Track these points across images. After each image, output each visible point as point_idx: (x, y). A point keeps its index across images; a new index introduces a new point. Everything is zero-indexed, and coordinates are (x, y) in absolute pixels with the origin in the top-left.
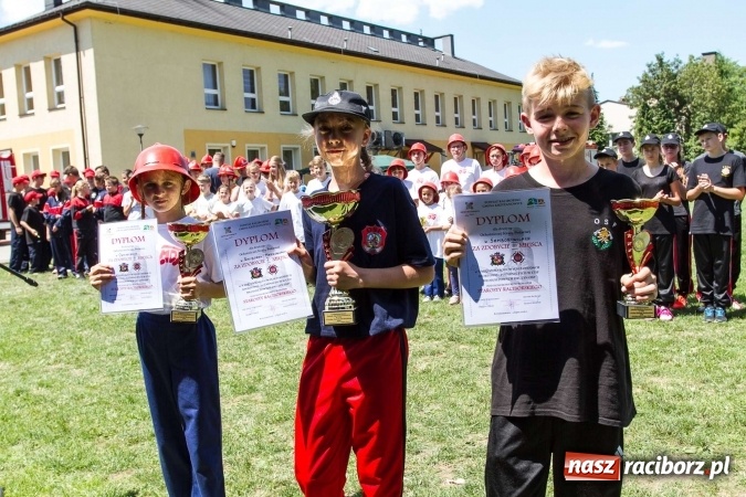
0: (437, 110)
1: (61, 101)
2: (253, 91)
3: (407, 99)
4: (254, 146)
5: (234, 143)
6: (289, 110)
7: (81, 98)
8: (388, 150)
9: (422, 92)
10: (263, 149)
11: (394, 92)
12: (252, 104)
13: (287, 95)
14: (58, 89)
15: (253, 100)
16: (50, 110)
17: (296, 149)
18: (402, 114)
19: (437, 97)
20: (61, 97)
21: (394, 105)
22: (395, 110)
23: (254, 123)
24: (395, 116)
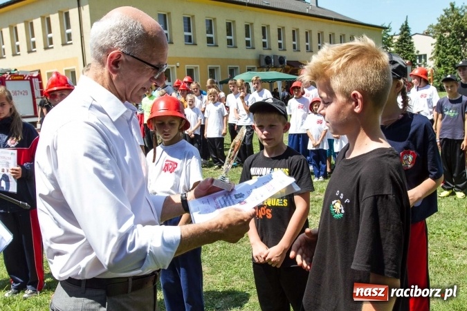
0: (307, 41)
1: (70, 39)
2: (190, 31)
3: (288, 35)
4: (191, 66)
5: (178, 64)
6: (212, 43)
7: (82, 37)
8: (275, 68)
9: (298, 29)
10: (196, 68)
11: (279, 30)
12: (189, 39)
13: (211, 33)
14: (68, 31)
15: (190, 37)
16: (64, 44)
17: (217, 68)
18: (285, 44)
19: (307, 33)
20: (69, 36)
21: (280, 39)
22: (280, 41)
23: (191, 52)
24: (280, 45)
